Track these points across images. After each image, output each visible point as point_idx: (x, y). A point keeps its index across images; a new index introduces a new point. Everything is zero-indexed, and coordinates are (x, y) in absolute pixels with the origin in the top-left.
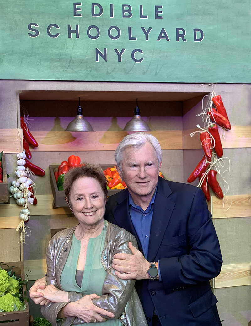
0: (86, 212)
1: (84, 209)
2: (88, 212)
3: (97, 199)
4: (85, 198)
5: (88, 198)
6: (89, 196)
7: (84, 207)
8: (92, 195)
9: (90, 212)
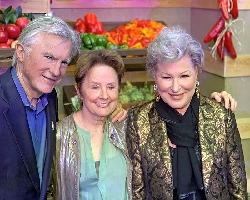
0: (100, 103)
1: (98, 99)
2: (102, 103)
3: (113, 90)
4: (101, 88)
5: (104, 88)
6: (106, 86)
7: (99, 97)
8: (108, 86)
9: (104, 103)
